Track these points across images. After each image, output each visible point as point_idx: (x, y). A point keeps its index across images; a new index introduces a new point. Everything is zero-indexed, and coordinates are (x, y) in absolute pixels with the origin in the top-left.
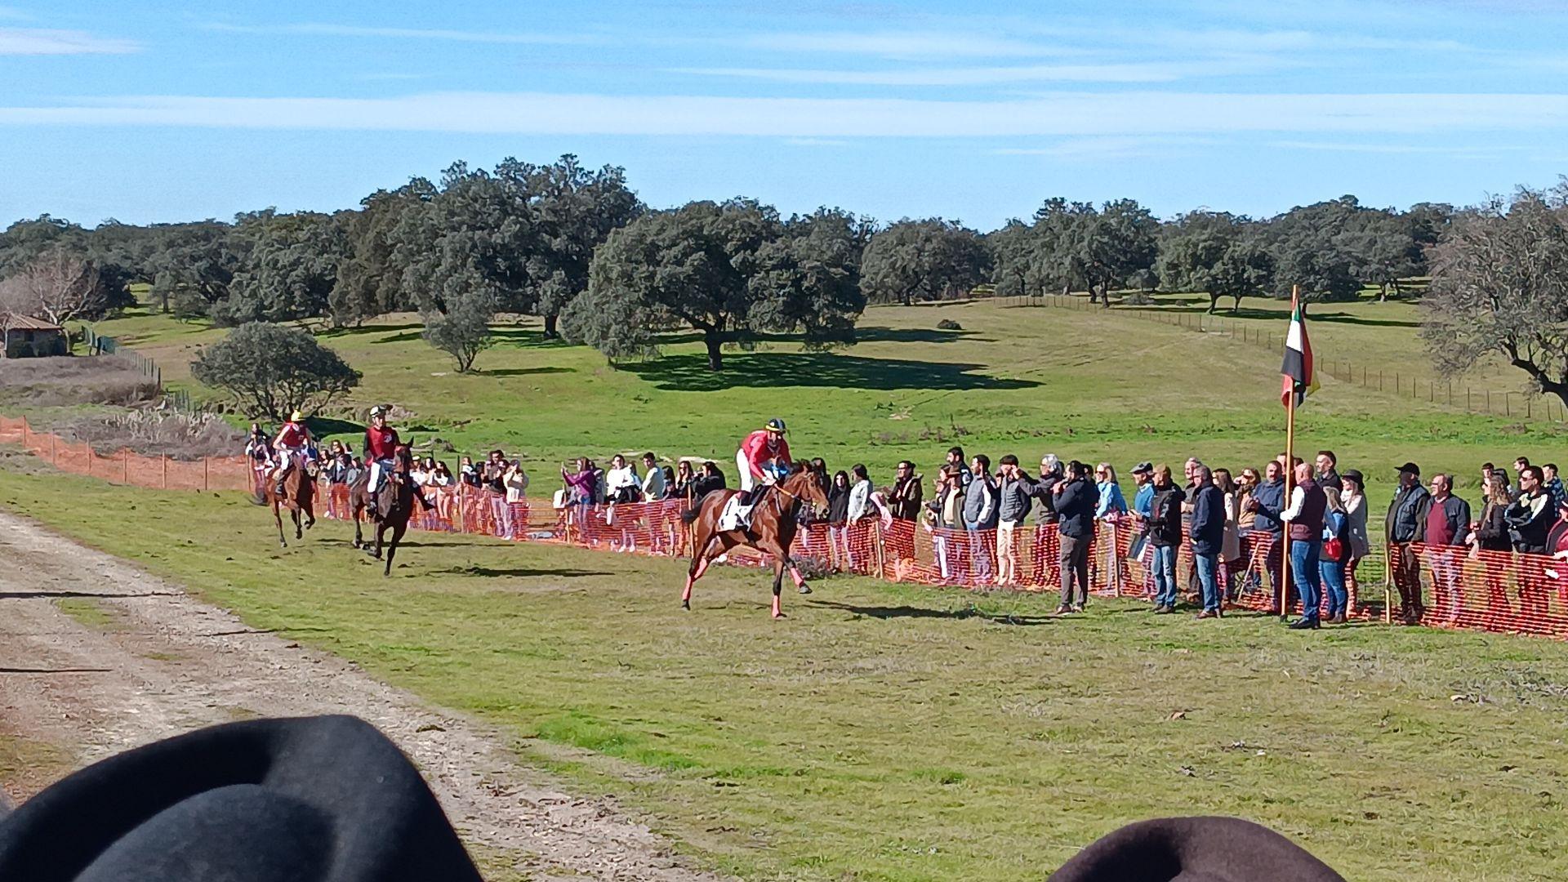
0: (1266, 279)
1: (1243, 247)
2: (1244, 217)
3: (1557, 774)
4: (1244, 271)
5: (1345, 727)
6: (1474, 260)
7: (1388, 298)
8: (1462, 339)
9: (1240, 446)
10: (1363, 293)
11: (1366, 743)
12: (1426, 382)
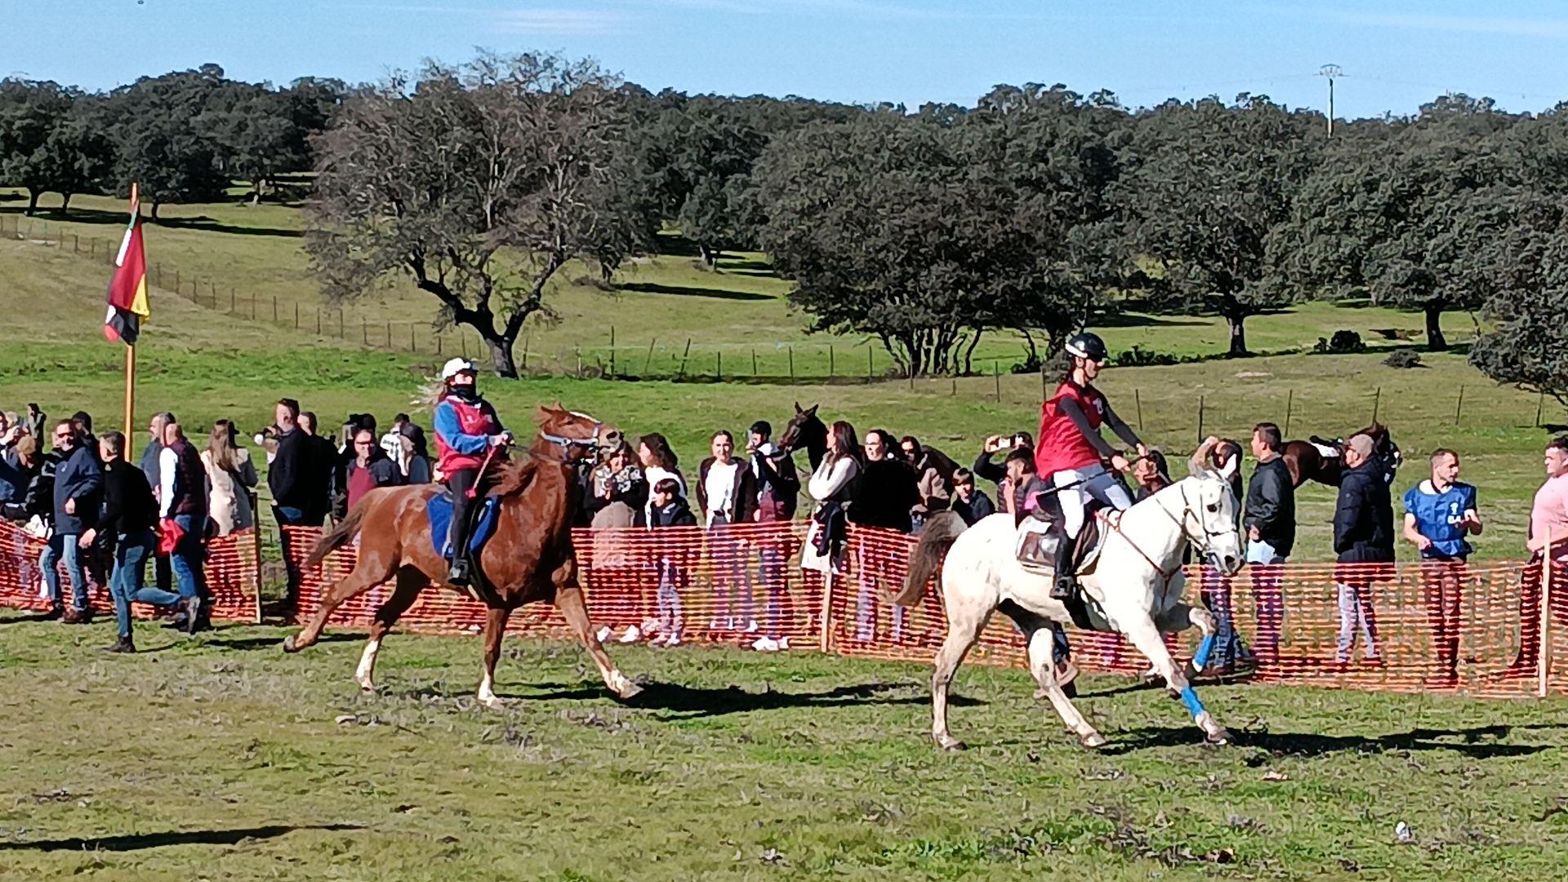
0: (104, 171)
1: (75, 127)
2: (75, 87)
3: (465, 813)
4: (75, 159)
5: (202, 763)
6: (370, 153)
7: (262, 199)
8: (357, 253)
9: (70, 390)
10: (231, 192)
11: (226, 782)
12: (310, 308)
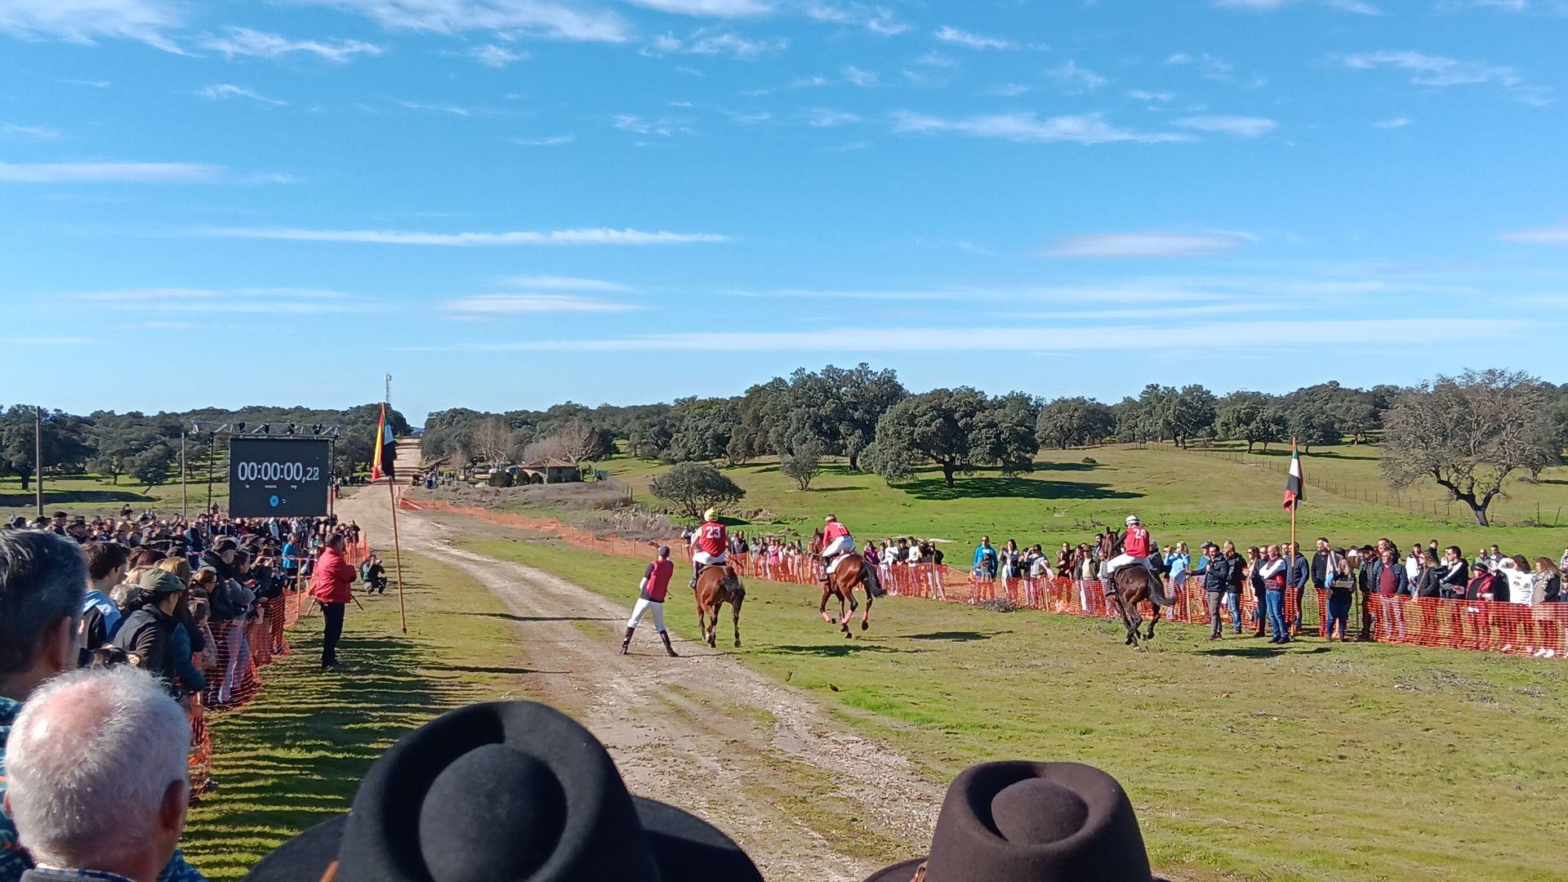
0: (1284, 431)
1: (1269, 412)
2: (1269, 394)
3: (1459, 733)
4: (1269, 427)
5: (1329, 704)
6: (1412, 420)
7: (1359, 443)
8: (1406, 468)
9: (1269, 532)
10: (1344, 440)
11: (1341, 713)
12: (1384, 494)
